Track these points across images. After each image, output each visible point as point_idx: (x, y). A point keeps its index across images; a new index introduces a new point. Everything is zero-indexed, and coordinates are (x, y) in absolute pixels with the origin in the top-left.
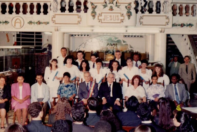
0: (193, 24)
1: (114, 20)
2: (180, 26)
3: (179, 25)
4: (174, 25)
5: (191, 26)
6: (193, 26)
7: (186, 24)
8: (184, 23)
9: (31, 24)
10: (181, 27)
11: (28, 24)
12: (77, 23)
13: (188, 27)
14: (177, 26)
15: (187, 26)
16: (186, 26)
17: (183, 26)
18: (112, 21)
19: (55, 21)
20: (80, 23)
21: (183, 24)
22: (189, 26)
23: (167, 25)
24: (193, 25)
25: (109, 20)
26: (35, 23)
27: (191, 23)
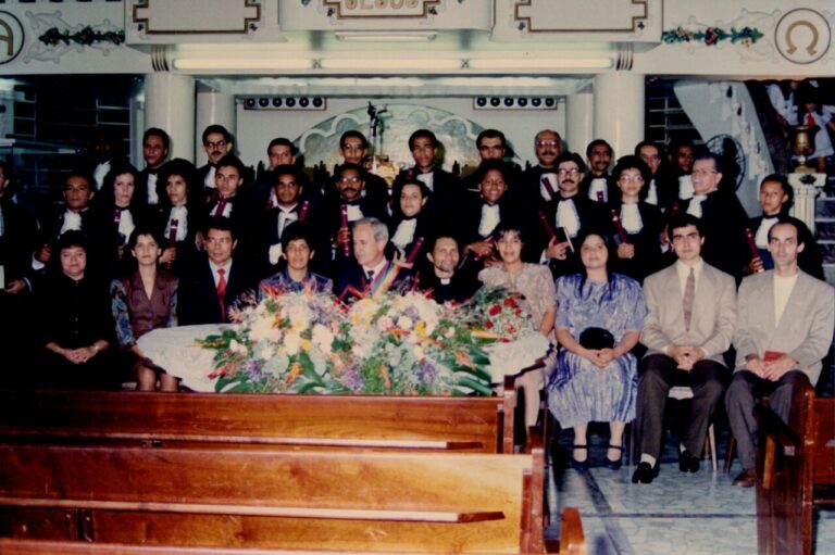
0: (760, 30)
1: (393, 5)
2: (703, 39)
3: (698, 36)
4: (676, 36)
5: (750, 39)
6: (759, 41)
7: (729, 32)
8: (721, 27)
9: (55, 43)
10: (708, 44)
11: (42, 43)
12: (242, 27)
13: (739, 42)
14: (688, 40)
15: (733, 41)
16: (730, 39)
17: (715, 42)
18: (388, 10)
19: (146, 20)
20: (254, 28)
21: (716, 30)
22: (744, 40)
23: (638, 29)
24: (761, 35)
25: (372, 7)
26: (72, 37)
27: (752, 28)
